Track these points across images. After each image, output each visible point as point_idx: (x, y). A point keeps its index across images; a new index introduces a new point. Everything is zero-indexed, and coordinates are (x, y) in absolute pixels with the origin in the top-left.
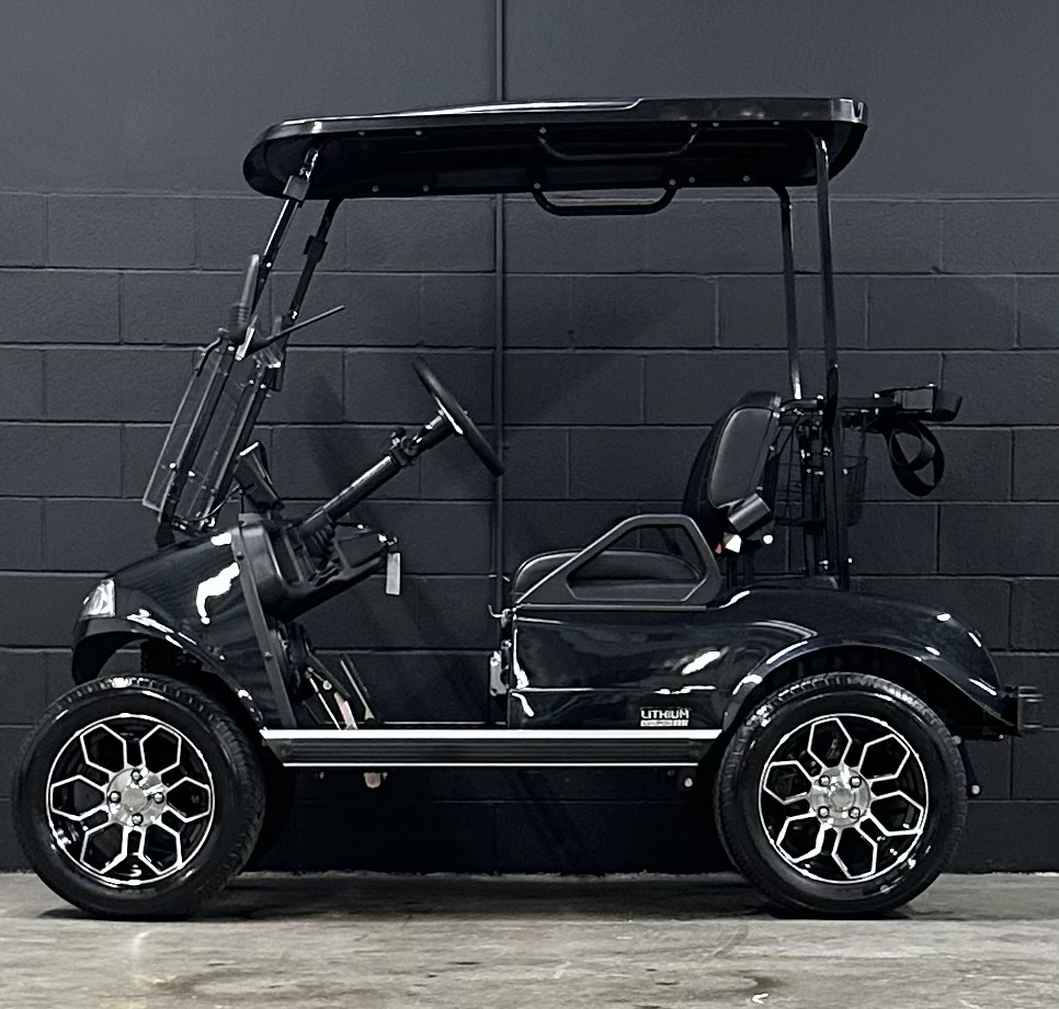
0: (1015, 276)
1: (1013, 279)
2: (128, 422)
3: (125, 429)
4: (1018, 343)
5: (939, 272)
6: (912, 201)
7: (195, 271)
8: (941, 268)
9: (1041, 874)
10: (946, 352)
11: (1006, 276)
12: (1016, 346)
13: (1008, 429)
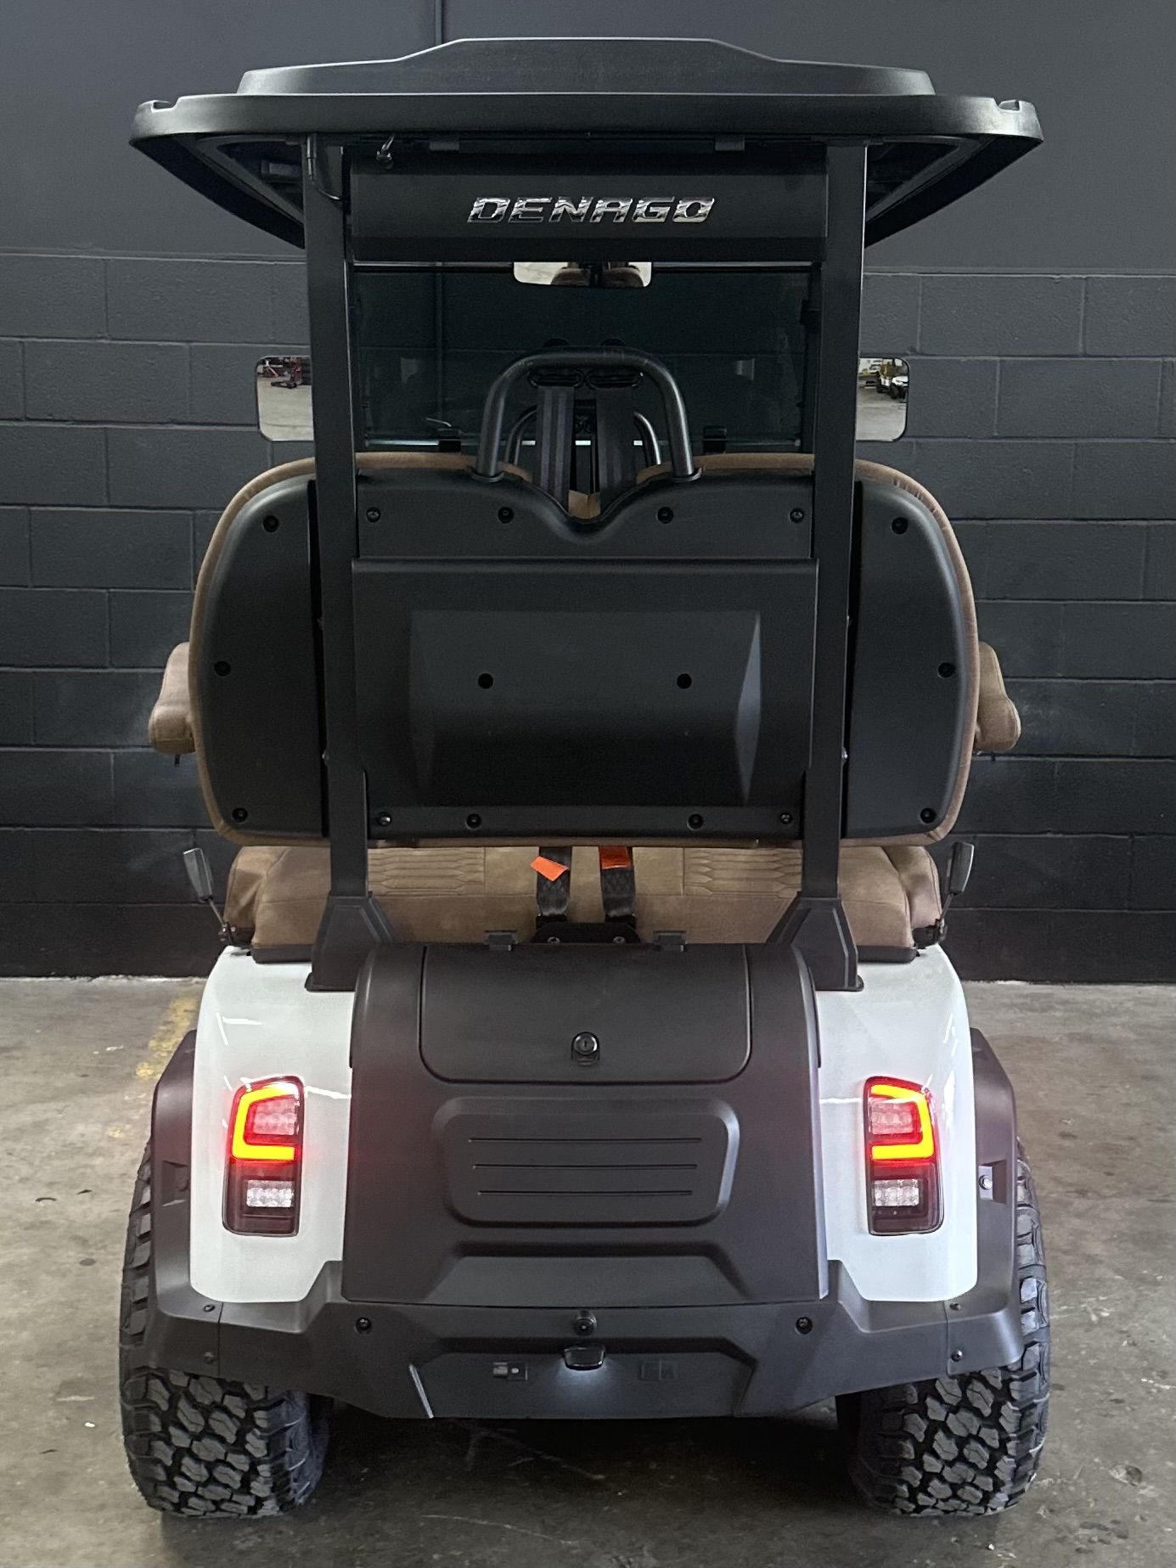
0: (998, 359)
1: (995, 361)
2: (33, 505)
3: (30, 511)
4: (999, 432)
5: (918, 354)
6: (890, 275)
7: (103, 341)
8: (918, 349)
9: (1002, 982)
10: (921, 440)
11: (987, 358)
12: (996, 434)
13: (984, 523)
